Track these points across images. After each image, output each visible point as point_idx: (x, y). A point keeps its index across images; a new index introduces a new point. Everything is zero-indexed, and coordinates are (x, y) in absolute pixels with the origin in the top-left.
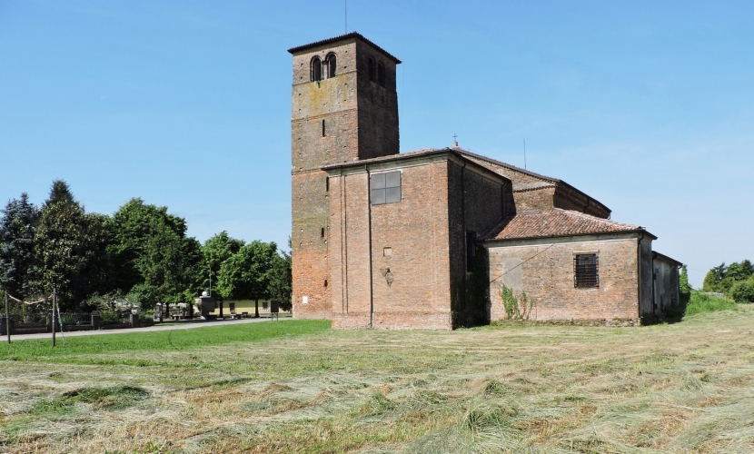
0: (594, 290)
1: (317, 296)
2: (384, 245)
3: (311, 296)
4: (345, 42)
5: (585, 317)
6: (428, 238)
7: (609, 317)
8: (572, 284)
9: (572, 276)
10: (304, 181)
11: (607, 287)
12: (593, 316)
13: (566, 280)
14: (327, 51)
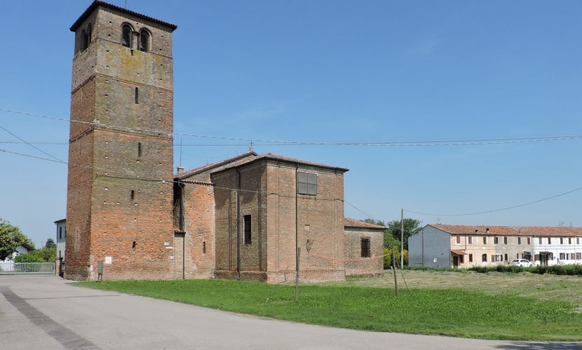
0: (368, 258)
1: (124, 256)
2: (306, 223)
3: (115, 257)
4: (161, 27)
5: (365, 273)
6: (332, 222)
7: (374, 273)
8: (360, 254)
9: (360, 250)
10: (111, 139)
11: (373, 256)
12: (368, 273)
13: (358, 252)
14: (141, 25)
